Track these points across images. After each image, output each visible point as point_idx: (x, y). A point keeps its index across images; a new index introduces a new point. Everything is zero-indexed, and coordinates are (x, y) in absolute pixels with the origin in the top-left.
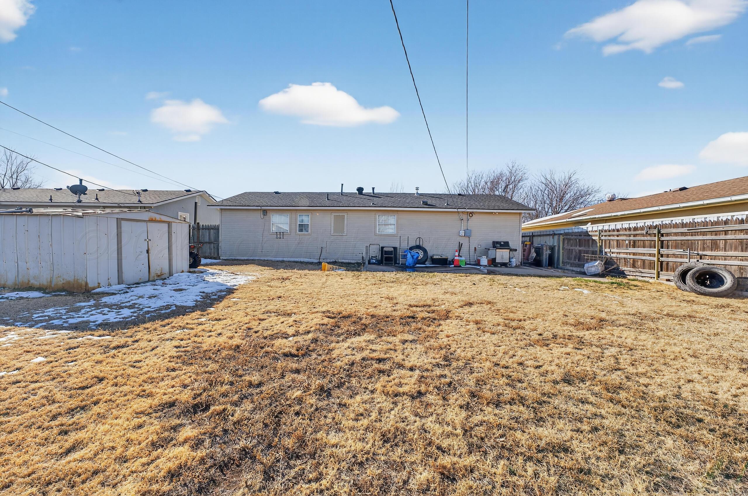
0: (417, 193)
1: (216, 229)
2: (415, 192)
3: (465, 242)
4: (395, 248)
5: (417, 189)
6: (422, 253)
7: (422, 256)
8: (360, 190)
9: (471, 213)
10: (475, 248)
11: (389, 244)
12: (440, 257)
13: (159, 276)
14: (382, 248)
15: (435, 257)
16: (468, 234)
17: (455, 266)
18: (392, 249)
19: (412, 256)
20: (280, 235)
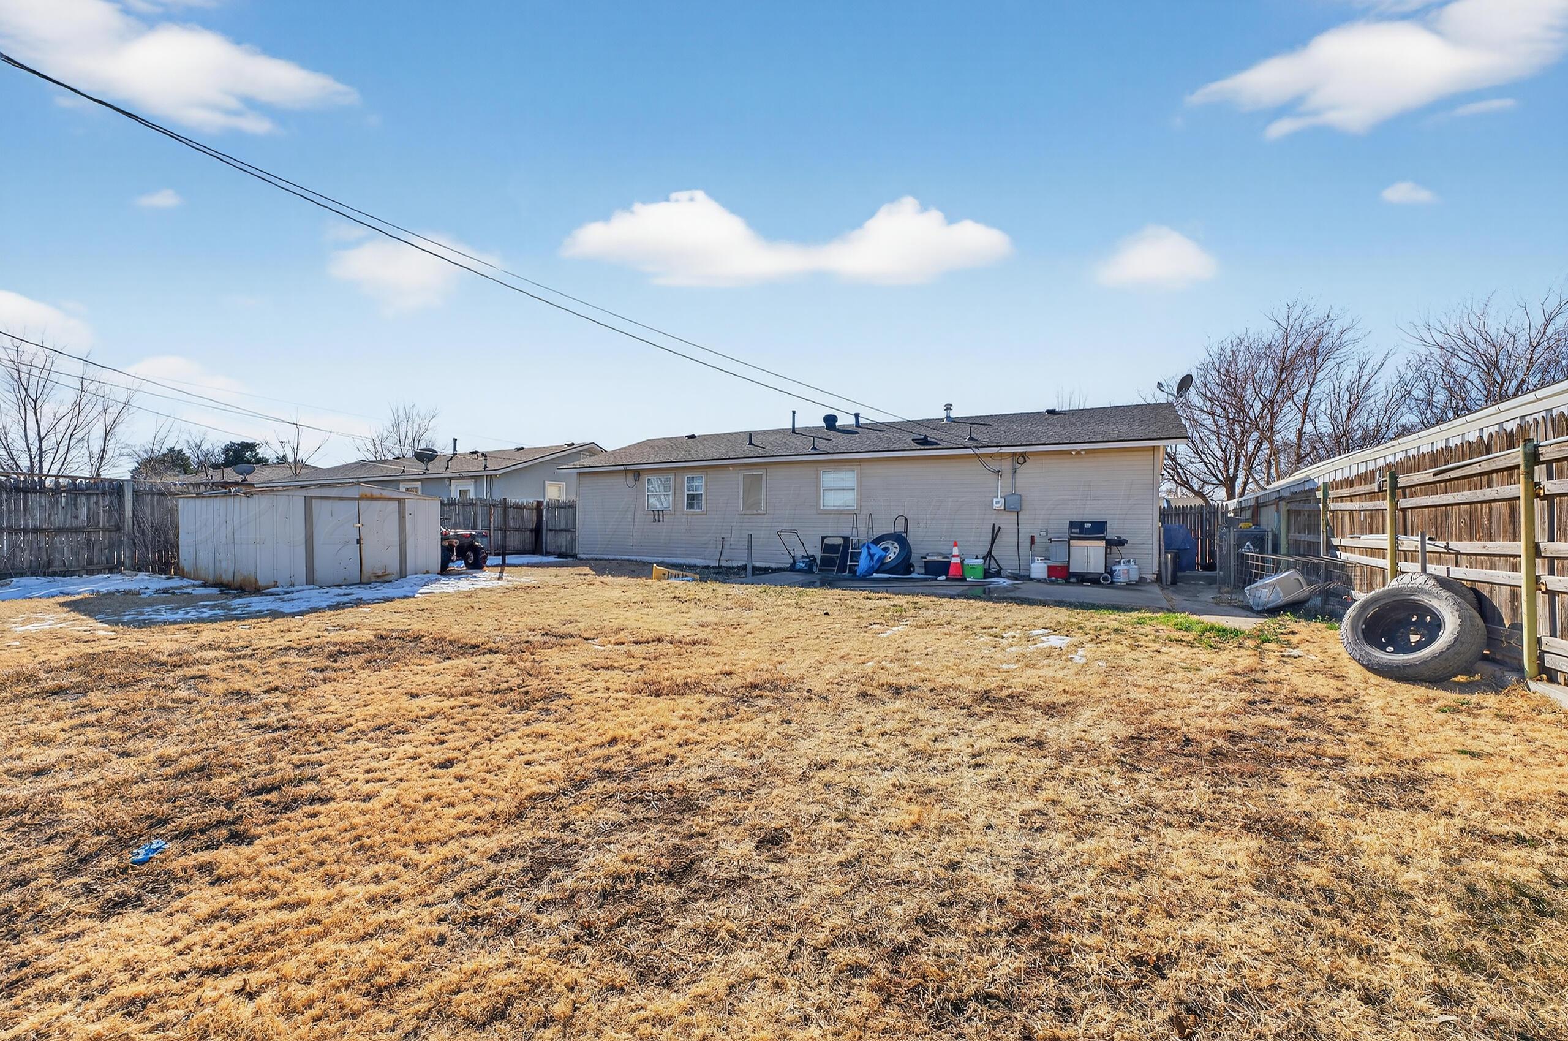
0: (948, 417)
1: (571, 506)
2: (943, 414)
3: (1007, 522)
4: (846, 539)
5: (948, 407)
6: (897, 551)
7: (893, 556)
8: (830, 420)
9: (1023, 455)
10: (1032, 537)
11: (836, 531)
12: (940, 559)
13: (378, 577)
14: (823, 538)
15: (929, 558)
16: (1014, 506)
17: (947, 579)
18: (840, 541)
19: (871, 556)
20: (658, 516)
